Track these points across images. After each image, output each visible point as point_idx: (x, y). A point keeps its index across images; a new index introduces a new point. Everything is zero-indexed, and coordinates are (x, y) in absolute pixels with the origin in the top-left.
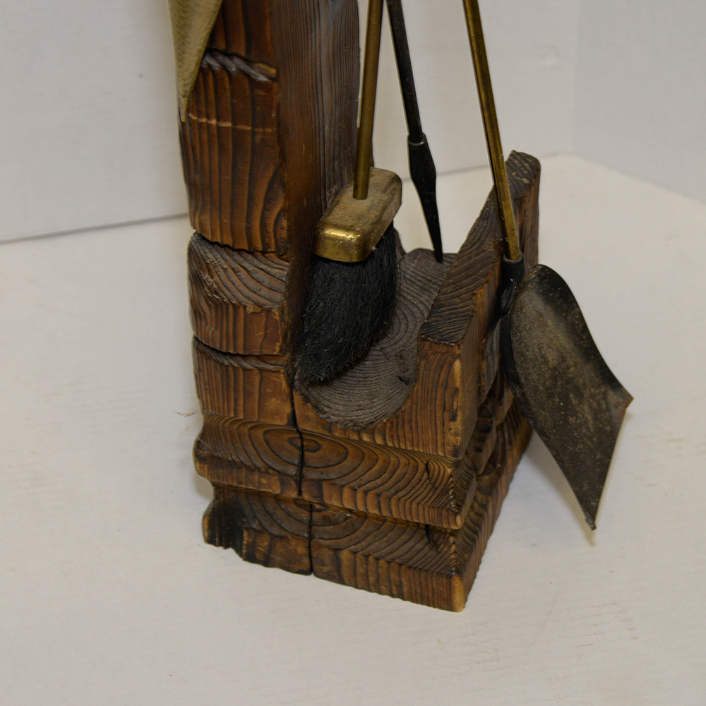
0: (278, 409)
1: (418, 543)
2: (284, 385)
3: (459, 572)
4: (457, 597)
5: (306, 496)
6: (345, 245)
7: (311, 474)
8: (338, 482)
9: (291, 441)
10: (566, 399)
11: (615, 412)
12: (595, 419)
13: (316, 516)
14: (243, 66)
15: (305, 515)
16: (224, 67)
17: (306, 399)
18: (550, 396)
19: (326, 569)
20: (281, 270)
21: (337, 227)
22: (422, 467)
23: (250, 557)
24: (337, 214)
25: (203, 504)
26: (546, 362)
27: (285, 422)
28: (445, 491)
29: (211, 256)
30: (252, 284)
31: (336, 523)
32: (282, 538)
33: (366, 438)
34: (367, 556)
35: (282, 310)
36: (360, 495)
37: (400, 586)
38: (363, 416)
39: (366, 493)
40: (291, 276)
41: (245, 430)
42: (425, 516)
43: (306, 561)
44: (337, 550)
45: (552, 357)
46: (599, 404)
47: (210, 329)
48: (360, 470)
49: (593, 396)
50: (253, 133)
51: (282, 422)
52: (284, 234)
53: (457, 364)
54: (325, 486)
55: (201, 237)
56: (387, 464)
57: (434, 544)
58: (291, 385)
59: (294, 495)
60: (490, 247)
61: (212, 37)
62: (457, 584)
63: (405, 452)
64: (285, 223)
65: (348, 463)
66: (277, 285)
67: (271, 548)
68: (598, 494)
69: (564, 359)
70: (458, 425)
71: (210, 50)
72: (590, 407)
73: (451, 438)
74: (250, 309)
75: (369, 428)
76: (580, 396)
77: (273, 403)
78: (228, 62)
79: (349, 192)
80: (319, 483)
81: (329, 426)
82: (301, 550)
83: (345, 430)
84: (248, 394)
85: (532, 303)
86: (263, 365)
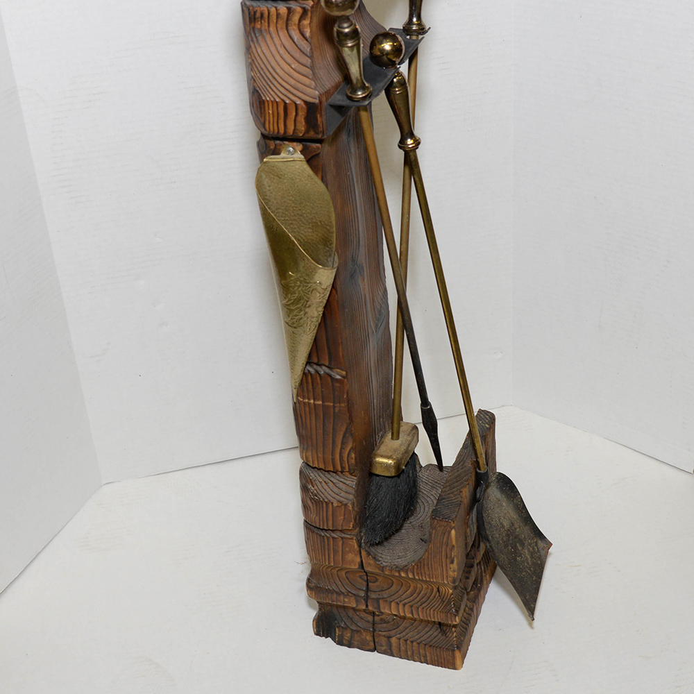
0: (353, 560)
1: (435, 632)
2: (356, 546)
3: (458, 648)
4: (458, 662)
5: (370, 608)
6: (387, 466)
7: (373, 596)
8: (389, 600)
9: (361, 577)
10: (515, 547)
11: (542, 553)
12: (532, 557)
13: (377, 618)
14: (327, 370)
15: (370, 618)
16: (317, 372)
17: (369, 554)
18: (506, 546)
19: (383, 648)
20: (352, 481)
21: (382, 456)
22: (435, 590)
23: (340, 643)
24: (383, 449)
25: (313, 613)
26: (503, 527)
27: (357, 566)
28: (449, 603)
29: (313, 475)
30: (336, 490)
31: (388, 622)
32: (358, 631)
33: (403, 575)
34: (406, 641)
35: (353, 504)
36: (401, 607)
37: (425, 656)
38: (401, 562)
39: (404, 605)
40: (358, 485)
41: (335, 571)
42: (438, 618)
43: (372, 644)
44: (389, 637)
45: (506, 524)
46: (533, 549)
47: (313, 516)
48: (400, 592)
49: (530, 544)
50: (334, 407)
51: (355, 567)
52: (353, 461)
53: (453, 532)
54: (381, 602)
55: (306, 464)
56: (415, 588)
57: (444, 633)
58: (360, 546)
59: (364, 607)
60: (469, 464)
61: (310, 356)
62: (458, 654)
63: (426, 581)
64: (353, 456)
65: (394, 588)
66: (350, 490)
67: (352, 637)
68: (535, 600)
69: (513, 525)
70: (455, 566)
71: (309, 363)
72: (529, 551)
73: (451, 573)
74: (335, 505)
75: (405, 569)
76: (523, 545)
77: (350, 556)
78: (318, 368)
79: (389, 436)
80: (378, 600)
81: (382, 569)
82: (369, 638)
83: (391, 570)
84: (335, 552)
85: (494, 493)
86: (343, 535)
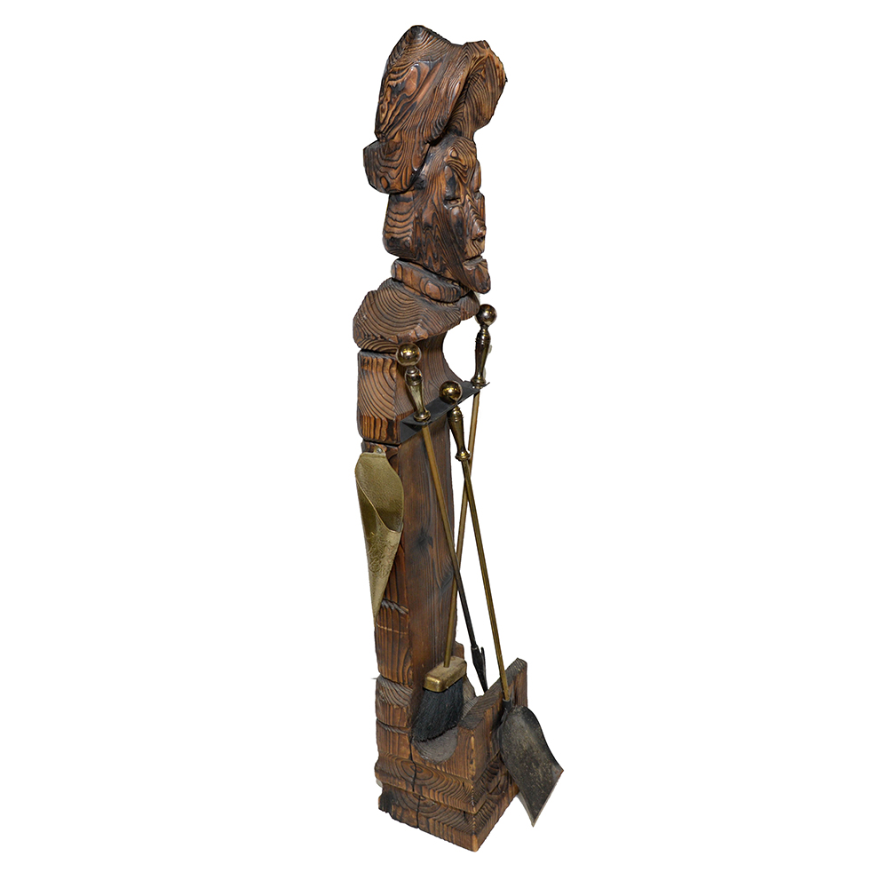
0: (405, 752)
1: (460, 819)
2: (408, 741)
3: (475, 834)
4: (475, 845)
5: (416, 792)
6: (435, 684)
7: (418, 782)
8: (429, 787)
9: (411, 767)
10: (530, 765)
11: (555, 775)
12: (544, 776)
13: (421, 802)
14: (397, 607)
15: (417, 801)
16: (390, 607)
17: (416, 748)
18: (521, 762)
19: (424, 826)
20: (409, 692)
21: (432, 676)
22: (461, 784)
23: (394, 818)
24: (435, 672)
25: (379, 791)
26: (522, 747)
27: (407, 758)
28: (470, 796)
29: (384, 684)
30: (397, 696)
31: (428, 806)
32: (407, 810)
33: (438, 768)
34: (439, 822)
35: (407, 709)
36: (436, 793)
37: (452, 837)
38: (439, 759)
39: (439, 793)
40: (414, 695)
41: (394, 760)
42: (462, 806)
43: (416, 822)
44: (428, 818)
45: (525, 746)
46: (547, 770)
47: (381, 714)
48: (437, 782)
49: (544, 766)
50: (400, 634)
51: (406, 757)
52: (411, 677)
53: (472, 738)
54: (423, 787)
55: (381, 676)
56: (448, 781)
57: (467, 821)
58: (410, 742)
59: (411, 791)
60: (497, 694)
61: (385, 593)
62: (474, 839)
63: (455, 777)
64: (411, 672)
65: (433, 779)
66: (407, 698)
67: (402, 814)
68: (540, 808)
69: (532, 748)
70: (473, 766)
71: (384, 599)
72: (542, 770)
73: (471, 772)
74: (395, 707)
75: (440, 764)
76: (537, 765)
77: (403, 749)
78: (391, 604)
79: (443, 664)
80: (421, 786)
81: (424, 761)
82: (414, 816)
83: (430, 763)
84: (394, 743)
85: (518, 721)
86: (400, 732)
